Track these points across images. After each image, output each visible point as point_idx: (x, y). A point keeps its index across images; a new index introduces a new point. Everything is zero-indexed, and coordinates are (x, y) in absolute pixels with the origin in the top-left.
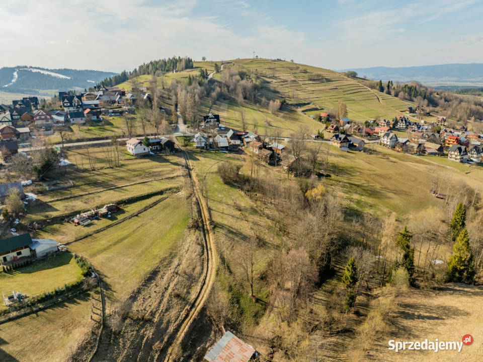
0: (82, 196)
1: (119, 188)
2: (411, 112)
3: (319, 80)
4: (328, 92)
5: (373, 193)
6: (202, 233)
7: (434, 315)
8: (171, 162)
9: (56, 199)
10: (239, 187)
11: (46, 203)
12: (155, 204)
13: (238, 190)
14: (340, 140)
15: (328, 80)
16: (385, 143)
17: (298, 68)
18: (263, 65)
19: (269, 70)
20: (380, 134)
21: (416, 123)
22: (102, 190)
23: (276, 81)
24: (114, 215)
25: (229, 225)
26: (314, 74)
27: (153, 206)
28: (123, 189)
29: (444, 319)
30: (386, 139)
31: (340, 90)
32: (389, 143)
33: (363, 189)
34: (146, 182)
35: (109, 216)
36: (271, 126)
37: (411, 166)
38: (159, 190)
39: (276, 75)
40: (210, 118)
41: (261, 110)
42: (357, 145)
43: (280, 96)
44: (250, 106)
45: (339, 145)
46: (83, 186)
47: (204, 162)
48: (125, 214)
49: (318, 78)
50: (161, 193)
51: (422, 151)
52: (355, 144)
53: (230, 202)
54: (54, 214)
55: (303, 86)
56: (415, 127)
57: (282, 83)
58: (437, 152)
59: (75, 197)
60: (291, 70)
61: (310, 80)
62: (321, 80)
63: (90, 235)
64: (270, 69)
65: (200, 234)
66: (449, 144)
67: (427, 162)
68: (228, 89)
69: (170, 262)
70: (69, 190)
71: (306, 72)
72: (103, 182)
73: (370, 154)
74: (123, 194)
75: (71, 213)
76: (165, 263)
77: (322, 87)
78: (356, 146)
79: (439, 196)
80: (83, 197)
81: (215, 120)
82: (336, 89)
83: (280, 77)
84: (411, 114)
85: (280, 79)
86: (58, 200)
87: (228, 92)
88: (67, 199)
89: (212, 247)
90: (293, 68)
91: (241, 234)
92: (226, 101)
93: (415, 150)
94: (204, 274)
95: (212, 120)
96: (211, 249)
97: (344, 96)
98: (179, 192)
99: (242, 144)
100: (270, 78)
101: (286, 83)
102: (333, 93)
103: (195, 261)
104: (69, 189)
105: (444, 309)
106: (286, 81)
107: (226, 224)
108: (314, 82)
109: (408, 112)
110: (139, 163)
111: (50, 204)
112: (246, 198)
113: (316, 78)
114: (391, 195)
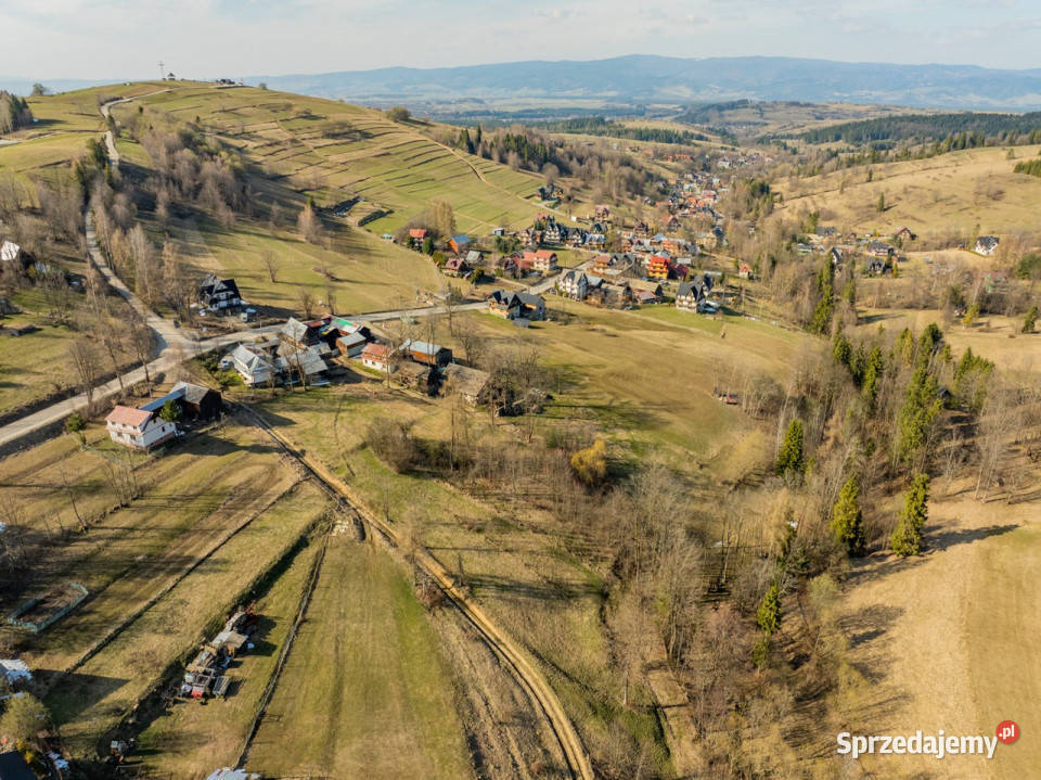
0: (139, 615)
1: (203, 560)
2: (544, 199)
3: (344, 135)
4: (377, 164)
5: (640, 420)
6: (457, 611)
7: (871, 630)
8: (245, 448)
9: (86, 651)
10: (434, 475)
11: (69, 672)
12: (314, 575)
13: (435, 481)
14: (507, 303)
15: (366, 135)
16: (568, 290)
17: (289, 107)
18: (201, 100)
19: (222, 114)
20: (536, 265)
21: (577, 230)
22: (171, 582)
23: (256, 145)
24: (256, 637)
25: (488, 573)
26: (330, 121)
27: (315, 583)
28: (216, 562)
29: (884, 632)
30: (568, 284)
31: (398, 157)
32: (575, 291)
33: (621, 415)
34: (248, 523)
35: (251, 646)
36: (337, 280)
37: (643, 339)
38: (297, 538)
39: (249, 129)
40: (218, 292)
41: (281, 234)
42: (534, 308)
43: (294, 188)
44: (246, 228)
45: (504, 314)
46: (112, 587)
47: (309, 425)
48: (279, 627)
49: (342, 131)
50: (302, 543)
51: (630, 299)
52: (528, 306)
53: (447, 518)
54: (130, 695)
55: (316, 151)
56: (577, 238)
57: (271, 150)
58: (654, 296)
59: (126, 626)
60: (275, 111)
61: (328, 136)
62: (351, 135)
63: (263, 714)
64: (224, 111)
65: (455, 613)
66: (654, 272)
67: (656, 324)
68: (181, 189)
69: (471, 704)
70: (90, 612)
71: (308, 116)
72: (150, 556)
73: (566, 324)
74: (231, 575)
75: (164, 675)
76: (467, 712)
77: (356, 152)
78: (531, 309)
79: (731, 401)
80: (146, 616)
81: (231, 293)
82: (388, 154)
83: (260, 133)
84: (547, 202)
85: (260, 137)
86: (93, 653)
87: (183, 195)
88: (112, 639)
89: (499, 636)
90: (278, 105)
91: (520, 585)
92: (187, 222)
93: (620, 297)
94: (535, 702)
95: (223, 296)
96: (498, 640)
97: (410, 172)
98: (334, 526)
99: (334, 352)
100: (235, 136)
101: (278, 148)
102: (386, 164)
103: (500, 679)
104: (86, 608)
105: (871, 614)
106: (276, 144)
107: (480, 572)
108: (337, 142)
109: (540, 199)
110: (176, 470)
111: (83, 670)
112: (465, 497)
113: (337, 131)
114: (665, 416)
